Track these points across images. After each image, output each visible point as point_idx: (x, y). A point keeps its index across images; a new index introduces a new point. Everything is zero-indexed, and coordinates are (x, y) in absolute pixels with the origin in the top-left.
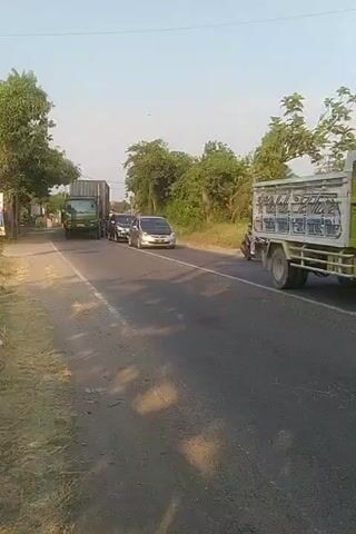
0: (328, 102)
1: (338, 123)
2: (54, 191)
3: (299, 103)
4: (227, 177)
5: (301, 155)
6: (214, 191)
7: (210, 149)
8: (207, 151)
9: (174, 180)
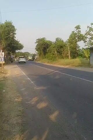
0: (88, 27)
1: (90, 32)
2: (17, 51)
3: (79, 27)
4: (61, 47)
5: (81, 41)
6: (58, 51)
7: (57, 39)
8: (56, 40)
9: (48, 48)
